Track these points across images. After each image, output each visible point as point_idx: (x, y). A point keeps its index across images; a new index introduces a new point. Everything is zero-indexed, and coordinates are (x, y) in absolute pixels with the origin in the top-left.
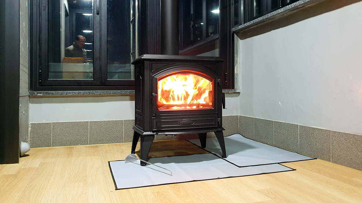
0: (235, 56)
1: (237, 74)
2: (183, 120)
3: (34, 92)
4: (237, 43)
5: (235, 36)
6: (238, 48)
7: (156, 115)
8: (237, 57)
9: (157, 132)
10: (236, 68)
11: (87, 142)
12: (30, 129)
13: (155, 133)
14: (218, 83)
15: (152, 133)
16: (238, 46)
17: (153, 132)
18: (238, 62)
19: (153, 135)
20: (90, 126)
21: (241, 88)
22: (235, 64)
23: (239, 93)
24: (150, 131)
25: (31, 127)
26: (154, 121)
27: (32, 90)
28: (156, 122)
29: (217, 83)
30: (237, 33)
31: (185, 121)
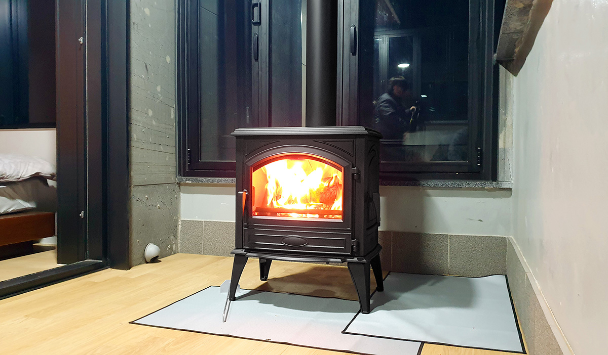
0: (501, 111)
1: (504, 150)
2: (289, 236)
3: (183, 178)
4: (505, 84)
5: (502, 69)
6: (508, 95)
7: (248, 224)
8: (505, 114)
10: (501, 136)
12: (180, 227)
13: (246, 253)
15: (242, 252)
16: (508, 89)
18: (508, 123)
21: (513, 179)
22: (500, 128)
23: (510, 189)
25: (182, 225)
26: (246, 233)
27: (181, 175)
28: (249, 236)
31: (294, 237)
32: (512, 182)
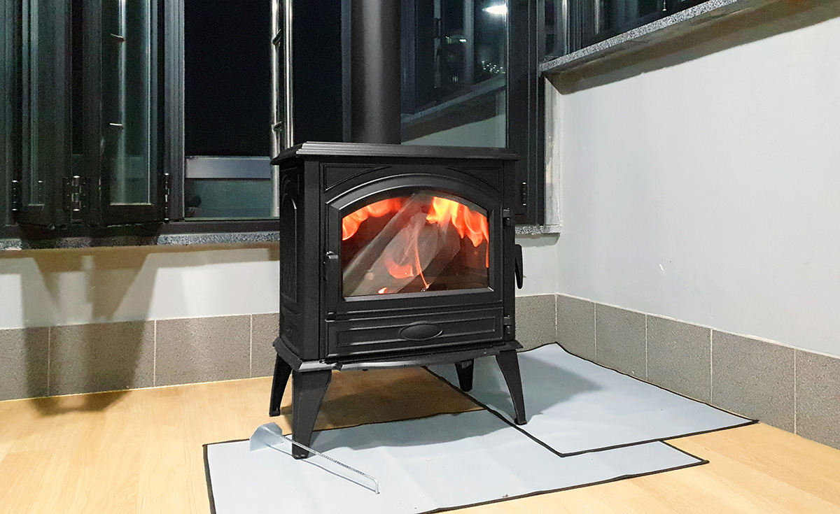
0: (548, 137)
1: (552, 184)
2: (411, 324)
4: (552, 103)
5: (548, 83)
6: (554, 115)
7: (336, 313)
8: (552, 140)
9: (340, 360)
10: (548, 168)
11: (149, 380)
13: (333, 365)
14: (505, 219)
15: (323, 365)
16: (554, 110)
17: (329, 361)
18: (555, 152)
19: (329, 371)
20: (157, 333)
21: (561, 221)
22: (546, 159)
23: (557, 235)
24: (319, 359)
26: (332, 330)
28: (338, 334)
29: (501, 219)
30: (553, 75)
31: (415, 326)
32: (561, 225)
